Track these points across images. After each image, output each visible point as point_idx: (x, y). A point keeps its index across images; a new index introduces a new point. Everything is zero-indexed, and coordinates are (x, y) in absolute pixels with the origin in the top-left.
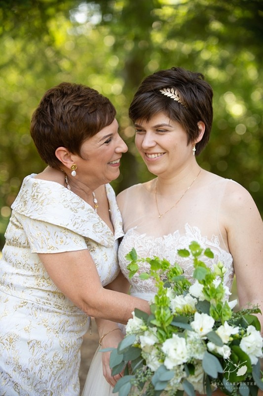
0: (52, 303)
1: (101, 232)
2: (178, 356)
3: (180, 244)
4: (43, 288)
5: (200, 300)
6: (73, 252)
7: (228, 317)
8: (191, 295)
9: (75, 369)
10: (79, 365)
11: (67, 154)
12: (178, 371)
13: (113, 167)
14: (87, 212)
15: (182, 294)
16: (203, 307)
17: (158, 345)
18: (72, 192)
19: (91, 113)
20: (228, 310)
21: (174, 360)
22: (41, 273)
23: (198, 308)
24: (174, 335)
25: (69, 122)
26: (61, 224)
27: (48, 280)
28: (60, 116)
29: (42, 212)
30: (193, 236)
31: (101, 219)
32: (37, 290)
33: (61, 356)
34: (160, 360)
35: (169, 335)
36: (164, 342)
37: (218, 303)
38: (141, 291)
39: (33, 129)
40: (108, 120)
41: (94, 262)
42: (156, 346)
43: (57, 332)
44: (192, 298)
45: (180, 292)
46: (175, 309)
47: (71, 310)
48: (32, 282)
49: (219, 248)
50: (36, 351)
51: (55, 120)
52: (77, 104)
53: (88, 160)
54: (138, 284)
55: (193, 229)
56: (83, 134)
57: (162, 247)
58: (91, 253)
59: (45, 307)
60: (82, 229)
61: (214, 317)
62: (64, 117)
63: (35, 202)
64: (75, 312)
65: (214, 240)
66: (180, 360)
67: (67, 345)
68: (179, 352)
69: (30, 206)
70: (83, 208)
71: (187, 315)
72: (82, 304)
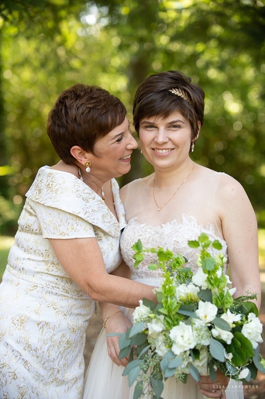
0: (60, 287)
1: (109, 222)
2: (185, 342)
3: (177, 232)
4: (52, 273)
5: (202, 289)
6: (82, 239)
7: (230, 304)
8: (194, 284)
9: (80, 349)
10: (84, 345)
11: (81, 152)
12: (184, 356)
13: (124, 163)
14: (97, 203)
15: (184, 282)
16: (206, 295)
17: (166, 332)
18: (84, 184)
19: (103, 114)
20: (230, 298)
21: (181, 346)
22: (51, 259)
23: (200, 296)
24: (181, 323)
25: (82, 123)
26: (73, 212)
27: (57, 266)
28: (74, 117)
29: (55, 200)
30: (189, 224)
31: (109, 211)
32: (47, 275)
33: (68, 336)
34: (167, 346)
35: (176, 323)
36: (171, 329)
37: (220, 292)
38: (142, 277)
39: (49, 129)
40: (119, 119)
41: (101, 251)
42: (163, 333)
43: (65, 314)
44: (195, 286)
45: (182, 281)
46: (179, 297)
47: (78, 294)
48: (42, 267)
49: (214, 235)
50: (45, 331)
51: (69, 121)
52: (89, 106)
53: (101, 157)
54: (139, 271)
55: (189, 218)
56: (95, 134)
57: (161, 235)
58: (98, 242)
59: (54, 291)
60: (93, 217)
61: (216, 304)
62: (77, 119)
63: (50, 191)
64: (81, 296)
65: (209, 228)
66: (187, 346)
67: (74, 327)
68: (186, 338)
69: (45, 194)
70: (94, 199)
71: (190, 303)
72: (87, 288)
